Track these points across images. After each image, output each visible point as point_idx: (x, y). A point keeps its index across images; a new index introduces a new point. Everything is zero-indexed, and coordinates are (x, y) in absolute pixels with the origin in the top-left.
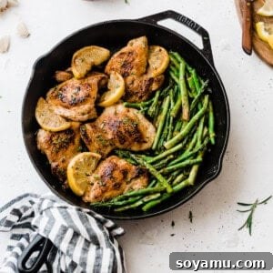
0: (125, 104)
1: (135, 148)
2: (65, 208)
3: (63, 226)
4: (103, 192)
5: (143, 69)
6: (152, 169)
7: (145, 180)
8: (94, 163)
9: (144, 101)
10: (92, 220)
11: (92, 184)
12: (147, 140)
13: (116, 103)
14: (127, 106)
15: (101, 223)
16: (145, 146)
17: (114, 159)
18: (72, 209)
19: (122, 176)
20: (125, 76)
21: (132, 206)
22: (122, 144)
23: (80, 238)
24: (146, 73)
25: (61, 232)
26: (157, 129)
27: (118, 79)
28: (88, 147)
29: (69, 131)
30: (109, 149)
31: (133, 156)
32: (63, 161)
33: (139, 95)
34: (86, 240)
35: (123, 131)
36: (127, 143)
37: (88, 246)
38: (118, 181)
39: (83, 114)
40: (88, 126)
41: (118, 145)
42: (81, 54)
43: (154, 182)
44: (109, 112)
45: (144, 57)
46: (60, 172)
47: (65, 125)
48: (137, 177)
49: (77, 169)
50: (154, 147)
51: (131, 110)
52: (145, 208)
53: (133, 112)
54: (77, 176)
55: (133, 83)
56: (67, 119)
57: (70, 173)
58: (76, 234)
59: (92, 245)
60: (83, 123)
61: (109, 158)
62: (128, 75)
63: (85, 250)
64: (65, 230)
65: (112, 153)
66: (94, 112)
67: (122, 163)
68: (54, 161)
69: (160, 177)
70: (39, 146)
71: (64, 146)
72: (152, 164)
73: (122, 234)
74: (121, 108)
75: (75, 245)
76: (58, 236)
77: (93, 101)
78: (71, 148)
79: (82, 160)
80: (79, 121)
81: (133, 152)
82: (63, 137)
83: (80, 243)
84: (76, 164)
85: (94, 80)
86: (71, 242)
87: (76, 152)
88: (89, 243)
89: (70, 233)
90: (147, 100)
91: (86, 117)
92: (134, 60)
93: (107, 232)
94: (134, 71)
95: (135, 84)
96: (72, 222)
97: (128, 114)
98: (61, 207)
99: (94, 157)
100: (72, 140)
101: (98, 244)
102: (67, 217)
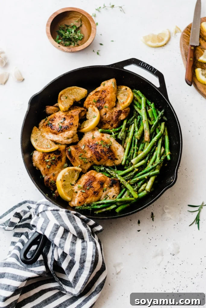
0: (100, 130)
1: (109, 164)
2: (57, 210)
3: (55, 225)
4: (86, 198)
5: (113, 104)
6: (122, 180)
7: (117, 189)
8: (76, 175)
9: (115, 128)
10: (78, 220)
11: (77, 192)
12: (118, 157)
13: (93, 130)
14: (102, 132)
15: (85, 222)
16: (117, 162)
17: (93, 173)
18: (62, 212)
19: (99, 186)
20: (100, 109)
21: (108, 209)
22: (98, 161)
23: (69, 233)
24: (116, 106)
25: (55, 229)
26: (125, 149)
27: (94, 111)
28: (73, 164)
29: (57, 152)
30: (89, 165)
31: (107, 169)
32: (54, 175)
33: (111, 123)
34: (74, 235)
35: (100, 151)
36: (102, 160)
37: (76, 240)
38: (96, 190)
39: (68, 138)
40: (72, 148)
41: (96, 162)
42: (65, 93)
43: (124, 190)
44: (88, 137)
45: (114, 94)
46: (51, 183)
47: (54, 147)
48: (111, 186)
49: (64, 181)
50: (123, 163)
51: (105, 135)
52: (118, 210)
53: (106, 137)
54: (64, 186)
55: (106, 114)
56: (56, 143)
57: (59, 184)
58: (66, 231)
59: (78, 239)
60: (68, 145)
61: (89, 172)
62: (102, 108)
63: (73, 243)
64: (57, 228)
65: (91, 168)
66: (76, 137)
67: (99, 176)
68: (46, 175)
69: (128, 186)
70: (34, 164)
71: (54, 163)
72: (123, 176)
73: (101, 231)
74: (97, 134)
75: (66, 239)
76: (52, 232)
77: (76, 129)
78: (59, 164)
79: (67, 173)
80: (65, 144)
81: (107, 167)
82: (53, 157)
83: (69, 238)
84: (63, 177)
85: (76, 112)
86: (62, 237)
87: (62, 168)
88: (76, 237)
89: (61, 230)
90: (117, 127)
91: (70, 141)
92: (106, 96)
93: (90, 229)
94: (107, 105)
95: (108, 115)
96: (63, 221)
97: (103, 138)
98: (54, 210)
99: (76, 171)
100: (60, 158)
101: (82, 238)
102: (58, 217)
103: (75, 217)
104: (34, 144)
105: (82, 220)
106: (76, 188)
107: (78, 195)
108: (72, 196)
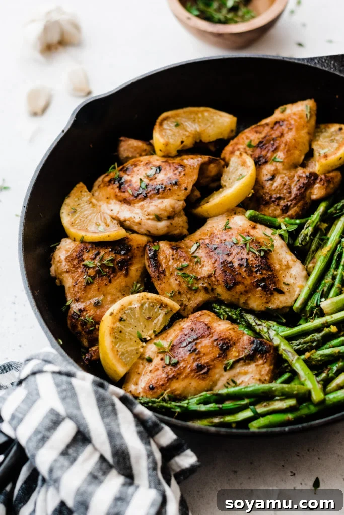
0: (249, 213)
1: (256, 303)
2: (69, 375)
3: (53, 412)
4: (170, 380)
5: (299, 156)
6: (287, 350)
7: (266, 368)
8: (161, 319)
9: (291, 217)
10: (125, 415)
11: (150, 360)
12: (285, 288)
13: (232, 211)
14: (253, 219)
15: (148, 431)
16: (279, 301)
17: (207, 317)
18: (84, 381)
19: (216, 352)
20: (259, 163)
21: (228, 419)
22: (229, 289)
23: (89, 448)
24: (304, 165)
25: (48, 423)
26: (309, 274)
27: (244, 164)
28: (156, 283)
29: (116, 245)
30: (200, 298)
31: (250, 318)
32: (97, 305)
33: (282, 203)
34: (102, 458)
35: (236, 265)
36: (240, 288)
37: (105, 473)
38: (205, 360)
39: (158, 218)
40: (164, 246)
41: (220, 290)
43: (286, 376)
44: (215, 225)
45: (304, 133)
46: (84, 323)
47: (115, 233)
48: (250, 358)
49: (121, 320)
50: (297, 305)
51: (259, 226)
52: (254, 426)
53: (261, 232)
54: (118, 335)
55: (273, 178)
56: (122, 224)
57: (106, 325)
58: (82, 438)
59: (114, 472)
60: (155, 238)
61: (198, 314)
62: (266, 162)
63: (95, 478)
64: (56, 422)
65: (205, 306)
66: (181, 221)
67: (222, 327)
68: (77, 301)
69: (299, 366)
70: (53, 268)
71: (105, 273)
72: (289, 339)
73: (192, 469)
74: (240, 221)
75: (74, 460)
76: (37, 432)
78: (120, 281)
79: (136, 305)
80: (149, 234)
81: (251, 312)
82: (107, 256)
83: (87, 460)
84: (123, 309)
85: (194, 162)
86: (64, 453)
87: (127, 291)
88: (110, 467)
89: (66, 431)
90: (298, 216)
91: (162, 226)
92: (282, 135)
93: (158, 455)
94: (280, 155)
95: (278, 181)
96: (78, 408)
97: (252, 232)
98: (60, 373)
99: (163, 305)
100: (125, 265)
101: (129, 476)
102: (69, 395)
103: (119, 405)
104: (66, 219)
105: (140, 421)
106: (150, 350)
107: (151, 367)
108: (135, 365)
